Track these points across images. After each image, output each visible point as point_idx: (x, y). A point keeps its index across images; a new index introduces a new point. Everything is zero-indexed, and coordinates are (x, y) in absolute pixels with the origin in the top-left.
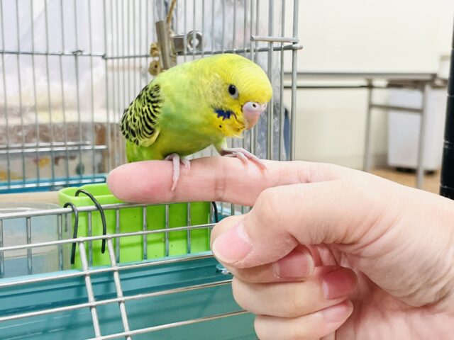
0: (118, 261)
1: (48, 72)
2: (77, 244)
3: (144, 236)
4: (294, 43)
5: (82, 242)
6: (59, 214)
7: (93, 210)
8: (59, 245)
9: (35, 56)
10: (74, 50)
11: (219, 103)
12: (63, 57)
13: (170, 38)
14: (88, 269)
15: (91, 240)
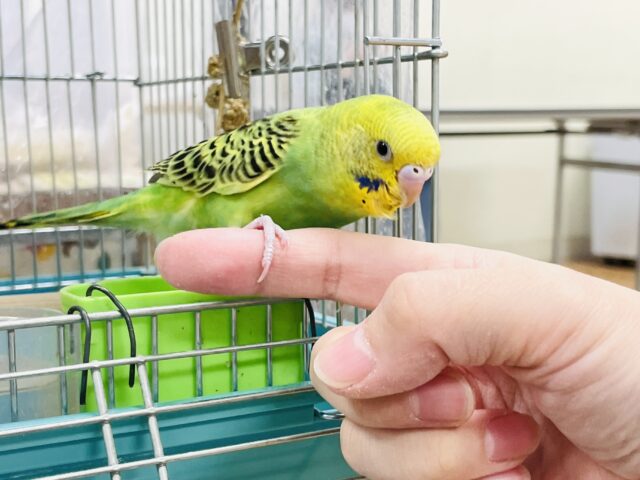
0: (155, 399)
1: (48, 107)
2: (89, 372)
3: (198, 358)
4: (434, 48)
5: (98, 369)
6: (61, 325)
7: (115, 318)
8: (62, 374)
9: (29, 83)
10: (90, 72)
11: (362, 168)
12: (72, 83)
13: (239, 49)
14: (107, 412)
15: (112, 366)
